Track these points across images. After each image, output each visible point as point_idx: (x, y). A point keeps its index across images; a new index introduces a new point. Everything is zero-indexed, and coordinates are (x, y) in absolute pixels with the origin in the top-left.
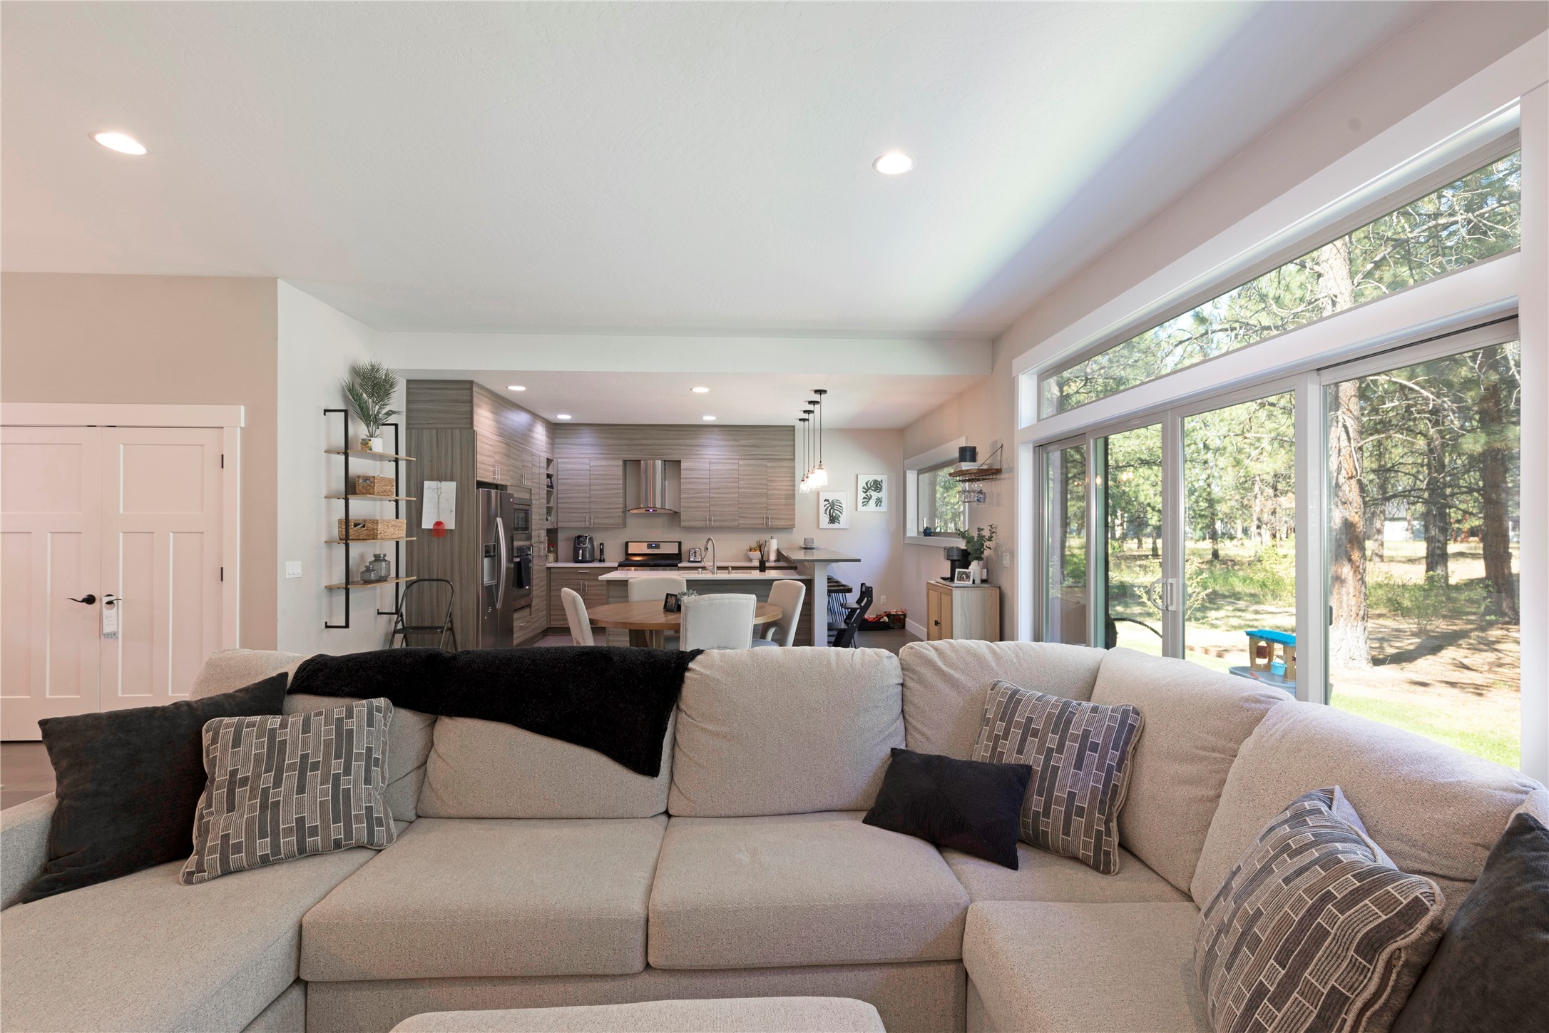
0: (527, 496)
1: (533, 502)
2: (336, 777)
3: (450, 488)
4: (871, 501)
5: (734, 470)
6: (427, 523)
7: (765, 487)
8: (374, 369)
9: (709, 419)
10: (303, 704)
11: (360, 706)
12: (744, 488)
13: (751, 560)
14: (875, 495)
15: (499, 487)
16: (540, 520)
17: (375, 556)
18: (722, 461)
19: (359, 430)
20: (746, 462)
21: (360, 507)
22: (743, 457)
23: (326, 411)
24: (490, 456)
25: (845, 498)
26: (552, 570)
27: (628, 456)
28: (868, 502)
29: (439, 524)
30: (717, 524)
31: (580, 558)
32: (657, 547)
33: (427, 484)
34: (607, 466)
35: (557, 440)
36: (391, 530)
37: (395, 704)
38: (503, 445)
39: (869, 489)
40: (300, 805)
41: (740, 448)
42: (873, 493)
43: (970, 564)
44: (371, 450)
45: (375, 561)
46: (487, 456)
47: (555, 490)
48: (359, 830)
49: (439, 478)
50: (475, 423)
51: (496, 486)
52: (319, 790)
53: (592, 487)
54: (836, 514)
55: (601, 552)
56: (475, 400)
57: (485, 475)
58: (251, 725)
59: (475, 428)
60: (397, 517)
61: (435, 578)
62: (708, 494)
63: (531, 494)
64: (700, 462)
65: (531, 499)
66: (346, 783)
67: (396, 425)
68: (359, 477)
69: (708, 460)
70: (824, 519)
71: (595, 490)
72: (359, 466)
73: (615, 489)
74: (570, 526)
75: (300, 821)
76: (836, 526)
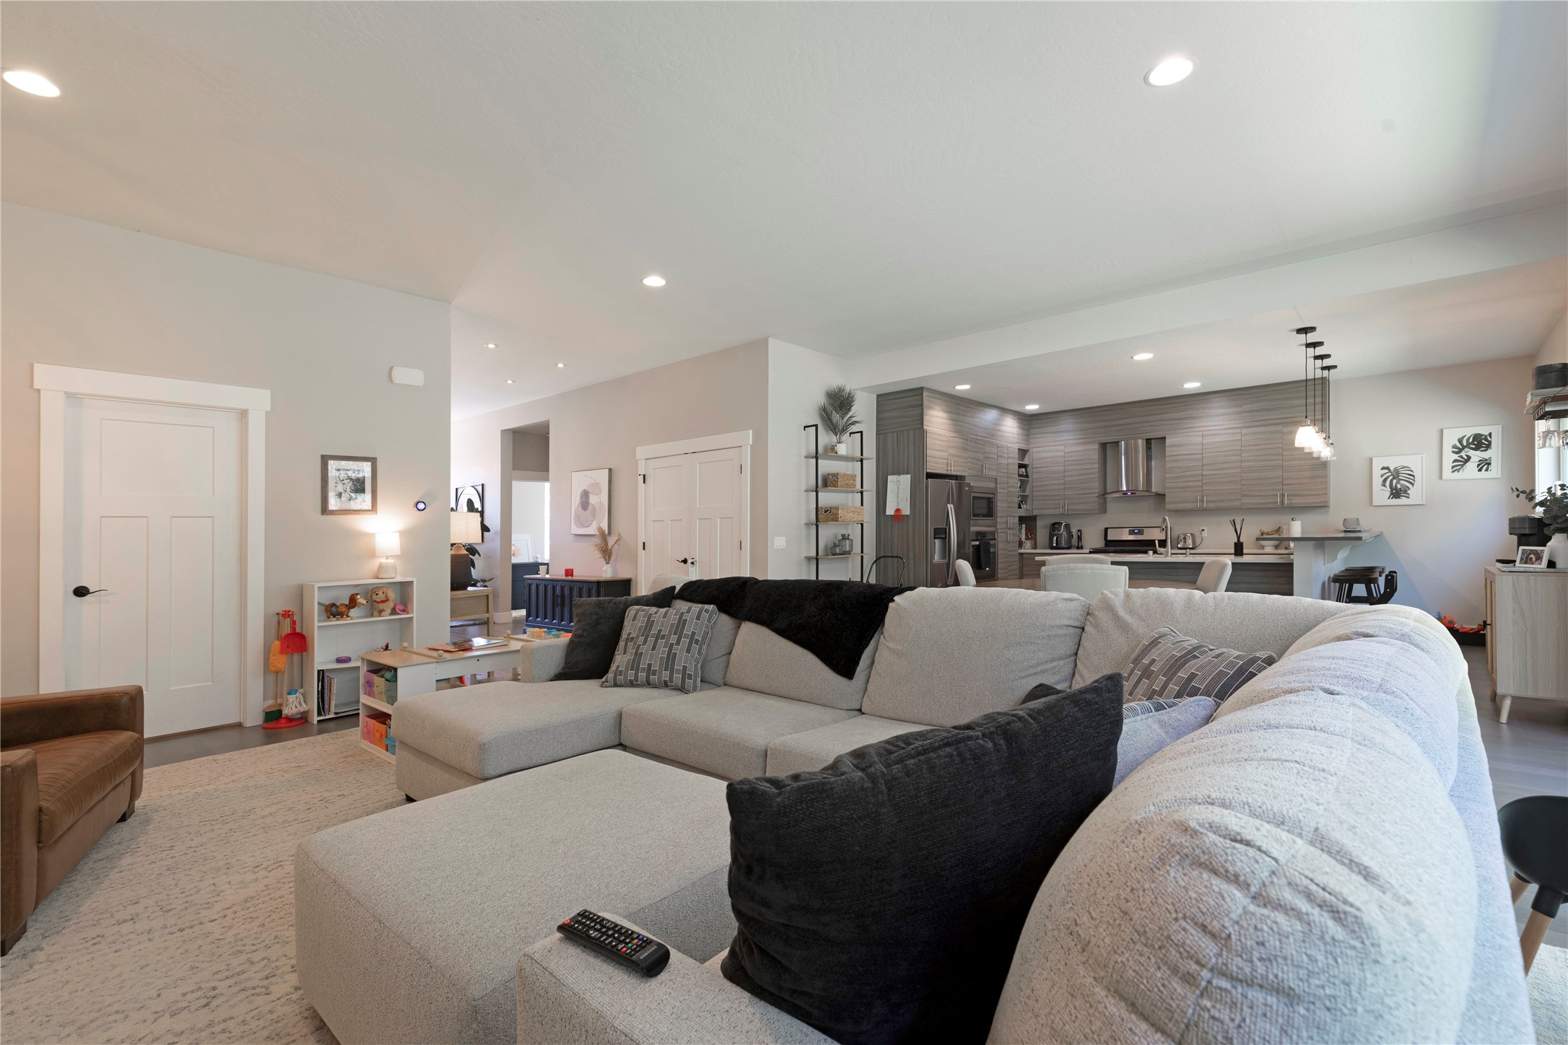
0: (992, 485)
1: (998, 490)
2: (672, 645)
3: (906, 479)
4: (1468, 464)
5: (1236, 440)
6: (890, 511)
7: (1280, 457)
8: (841, 390)
9: (1192, 386)
10: (681, 605)
11: (696, 607)
12: (1249, 461)
13: (1263, 547)
14: (1476, 456)
15: (958, 478)
16: (1008, 507)
17: (842, 535)
18: (1224, 432)
19: (826, 438)
20: (1251, 430)
21: (827, 498)
22: (1246, 425)
23: (805, 427)
24: (942, 451)
25: (1418, 463)
26: (1024, 556)
27: (1109, 438)
28: (1462, 466)
29: (898, 510)
30: (1211, 505)
31: (1055, 545)
32: (1141, 532)
33: (890, 478)
34: (1082, 451)
35: (1033, 431)
36: (851, 514)
37: (719, 610)
38: (959, 440)
39: (1464, 447)
40: (651, 656)
41: (1244, 414)
42: (1471, 453)
43: (1549, 539)
44: (836, 453)
45: (843, 539)
46: (939, 451)
47: (1030, 479)
48: (677, 678)
49: (899, 472)
50: (925, 423)
51: (956, 477)
52: (662, 651)
53: (1066, 474)
54: (1402, 485)
55: (1078, 539)
56: (925, 403)
57: (934, 466)
58: (643, 610)
59: (925, 427)
60: (862, 505)
61: (890, 555)
62: (1201, 472)
63: (996, 483)
64: (1189, 436)
65: (996, 488)
66: (675, 649)
67: (861, 432)
68: (829, 474)
69: (1201, 433)
70: (1381, 495)
71: (1069, 476)
72: (827, 466)
73: (1091, 474)
74: (1046, 511)
75: (650, 665)
76: (1403, 501)
